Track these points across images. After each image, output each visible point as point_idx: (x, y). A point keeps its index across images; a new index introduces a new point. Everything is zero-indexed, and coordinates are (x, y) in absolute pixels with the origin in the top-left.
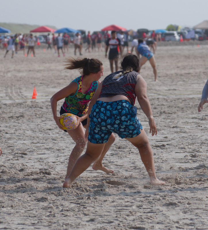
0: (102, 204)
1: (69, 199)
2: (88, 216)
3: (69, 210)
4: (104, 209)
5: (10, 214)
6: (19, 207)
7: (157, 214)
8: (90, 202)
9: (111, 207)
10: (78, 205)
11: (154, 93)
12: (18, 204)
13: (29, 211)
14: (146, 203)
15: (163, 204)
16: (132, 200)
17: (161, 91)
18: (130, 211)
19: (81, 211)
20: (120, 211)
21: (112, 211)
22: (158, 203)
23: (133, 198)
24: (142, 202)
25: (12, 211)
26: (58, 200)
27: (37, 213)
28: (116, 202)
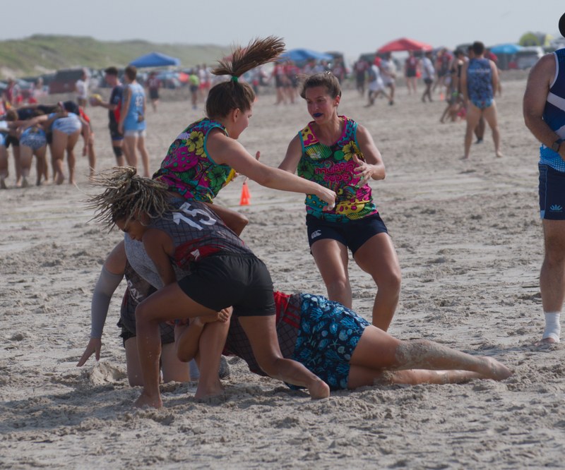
0: (418, 429)
1: (345, 419)
2: (391, 456)
3: (348, 443)
4: (424, 438)
5: (220, 457)
6: (239, 441)
7: (542, 446)
8: (392, 424)
9: (439, 434)
10: (368, 433)
11: (506, 183)
12: (234, 435)
13: (261, 450)
14: (516, 423)
15: (553, 423)
16: (482, 417)
17: (520, 177)
18: (481, 440)
19: (376, 445)
20: (459, 441)
21: (443, 442)
22: (542, 422)
23: (485, 413)
24: (506, 419)
25: (224, 450)
26: (322, 422)
27: (278, 453)
28: (449, 423)
